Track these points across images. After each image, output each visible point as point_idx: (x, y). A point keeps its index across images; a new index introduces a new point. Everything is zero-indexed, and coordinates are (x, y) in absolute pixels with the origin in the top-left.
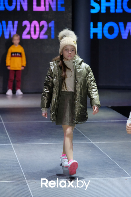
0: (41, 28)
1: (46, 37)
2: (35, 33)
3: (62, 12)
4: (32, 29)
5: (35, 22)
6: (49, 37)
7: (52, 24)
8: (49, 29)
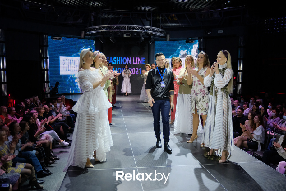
0: (136, 70)
1: (138, 74)
2: (134, 72)
3: (144, 64)
4: (133, 72)
5: (134, 69)
6: (139, 74)
7: (140, 69)
8: (139, 71)
